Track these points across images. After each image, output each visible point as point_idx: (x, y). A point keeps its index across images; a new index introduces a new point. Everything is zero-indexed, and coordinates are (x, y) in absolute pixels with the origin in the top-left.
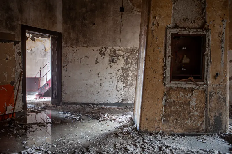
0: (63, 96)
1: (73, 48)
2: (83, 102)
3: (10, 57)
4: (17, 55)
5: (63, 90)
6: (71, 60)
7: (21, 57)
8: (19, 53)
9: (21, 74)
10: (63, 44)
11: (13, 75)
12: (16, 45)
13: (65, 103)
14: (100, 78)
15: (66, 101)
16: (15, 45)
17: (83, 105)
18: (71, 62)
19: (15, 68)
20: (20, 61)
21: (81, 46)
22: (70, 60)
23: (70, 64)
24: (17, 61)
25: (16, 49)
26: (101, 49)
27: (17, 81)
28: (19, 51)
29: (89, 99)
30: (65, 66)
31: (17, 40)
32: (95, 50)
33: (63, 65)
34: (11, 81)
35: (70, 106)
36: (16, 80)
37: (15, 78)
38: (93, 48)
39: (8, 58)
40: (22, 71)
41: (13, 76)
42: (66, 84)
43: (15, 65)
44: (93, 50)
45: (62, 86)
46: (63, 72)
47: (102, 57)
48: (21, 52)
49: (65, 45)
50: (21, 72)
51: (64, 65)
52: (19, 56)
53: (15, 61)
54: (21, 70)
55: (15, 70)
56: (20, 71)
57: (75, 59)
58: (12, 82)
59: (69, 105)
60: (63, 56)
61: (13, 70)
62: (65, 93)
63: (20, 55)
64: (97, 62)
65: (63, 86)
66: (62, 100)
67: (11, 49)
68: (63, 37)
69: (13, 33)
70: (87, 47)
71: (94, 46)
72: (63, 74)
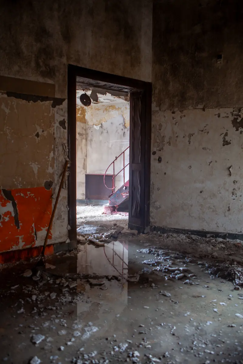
0: (151, 214)
1: (173, 113)
2: (192, 229)
3: (43, 131)
4: (57, 127)
5: (151, 202)
6: (170, 138)
7: (66, 131)
8: (62, 123)
9: (65, 167)
10: (154, 105)
11: (50, 168)
12: (57, 106)
13: (155, 229)
14: (233, 178)
15: (157, 225)
16: (54, 106)
17: (193, 236)
18: (169, 143)
19: (54, 153)
20: (65, 139)
21: (190, 107)
22: (166, 140)
23: (167, 148)
24: (57, 140)
25: (56, 114)
26: (235, 113)
27: (58, 180)
28: (62, 119)
29: (207, 222)
30: (157, 152)
31: (58, 96)
32: (223, 115)
33: (153, 149)
34: (45, 181)
35: (165, 235)
36: (56, 178)
37: (53, 174)
38: (216, 111)
39: (40, 133)
40: (68, 159)
41: (50, 170)
42: (158, 189)
43: (54, 147)
44: (217, 116)
45: (151, 194)
46: (154, 163)
47: (237, 130)
48: (67, 121)
49: (158, 109)
50: (66, 162)
51: (155, 150)
52: (62, 129)
53: (55, 139)
54: (65, 159)
55: (53, 158)
56: (64, 161)
57: (177, 136)
58: (47, 182)
59: (164, 233)
60: (153, 130)
61: (49, 157)
62: (157, 208)
63: (65, 128)
64: (226, 143)
65: (153, 193)
66: (148, 223)
67: (46, 114)
68: (153, 92)
69: (50, 82)
70: (204, 110)
71: (219, 105)
72: (152, 169)
